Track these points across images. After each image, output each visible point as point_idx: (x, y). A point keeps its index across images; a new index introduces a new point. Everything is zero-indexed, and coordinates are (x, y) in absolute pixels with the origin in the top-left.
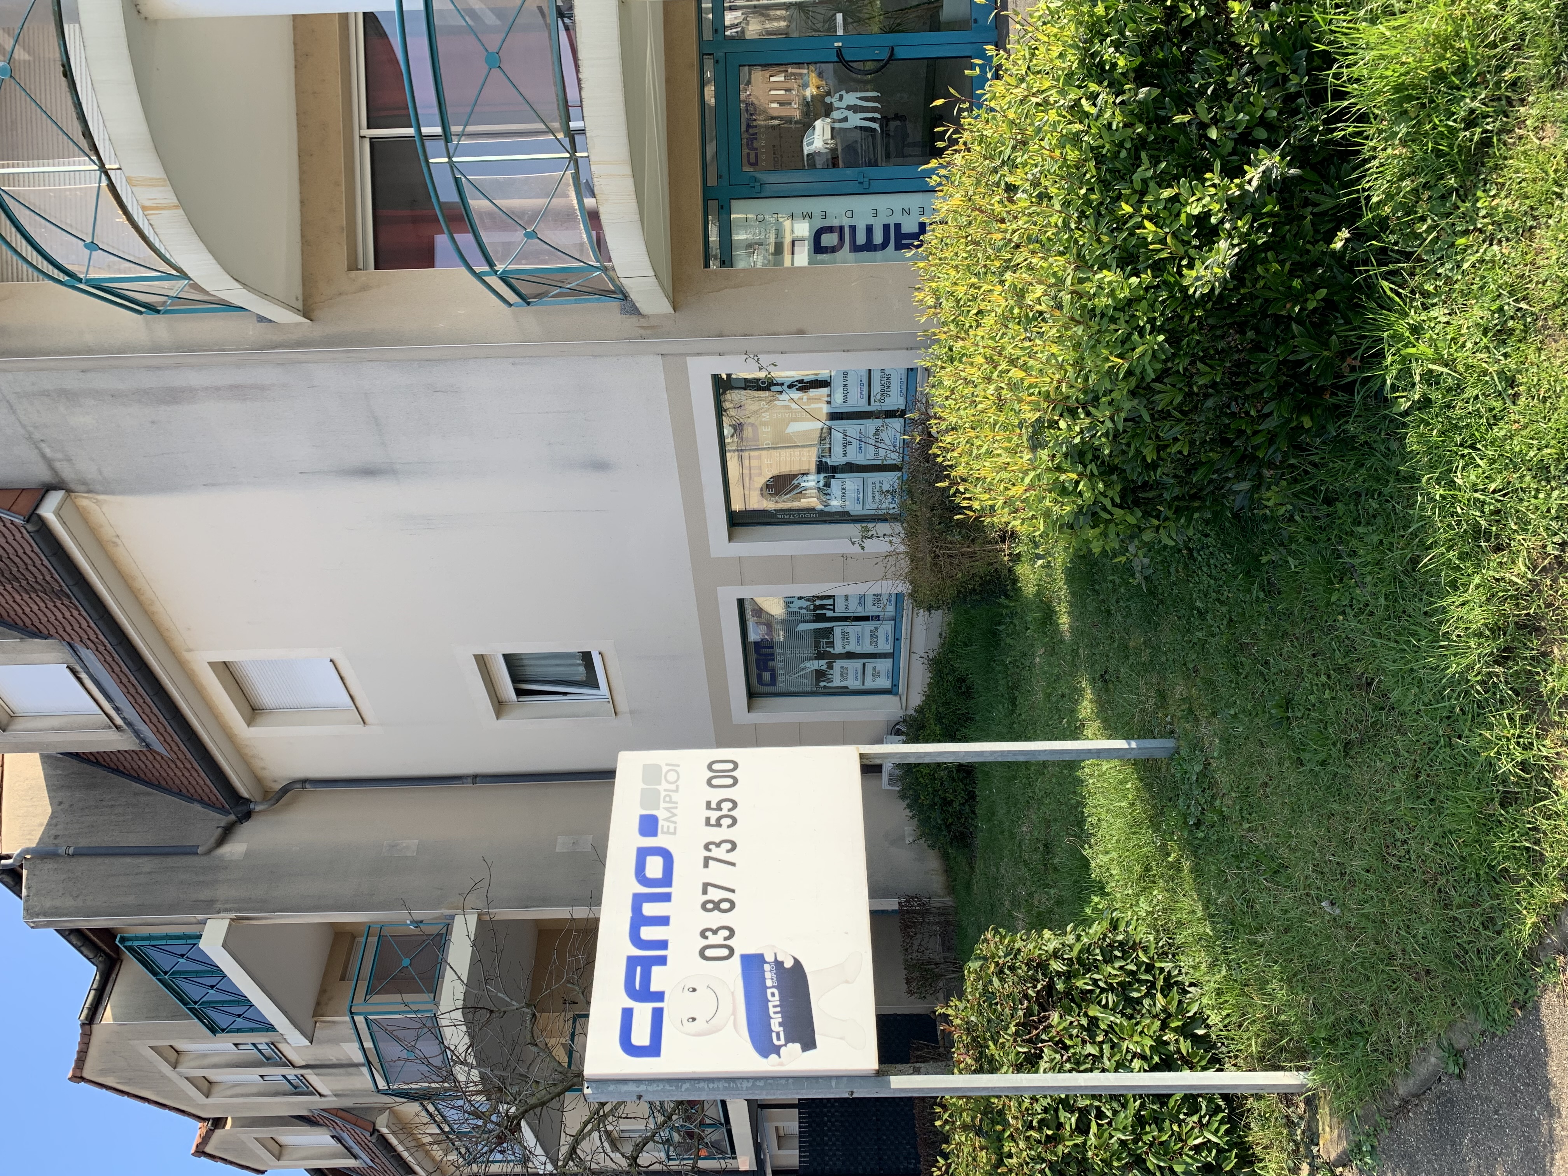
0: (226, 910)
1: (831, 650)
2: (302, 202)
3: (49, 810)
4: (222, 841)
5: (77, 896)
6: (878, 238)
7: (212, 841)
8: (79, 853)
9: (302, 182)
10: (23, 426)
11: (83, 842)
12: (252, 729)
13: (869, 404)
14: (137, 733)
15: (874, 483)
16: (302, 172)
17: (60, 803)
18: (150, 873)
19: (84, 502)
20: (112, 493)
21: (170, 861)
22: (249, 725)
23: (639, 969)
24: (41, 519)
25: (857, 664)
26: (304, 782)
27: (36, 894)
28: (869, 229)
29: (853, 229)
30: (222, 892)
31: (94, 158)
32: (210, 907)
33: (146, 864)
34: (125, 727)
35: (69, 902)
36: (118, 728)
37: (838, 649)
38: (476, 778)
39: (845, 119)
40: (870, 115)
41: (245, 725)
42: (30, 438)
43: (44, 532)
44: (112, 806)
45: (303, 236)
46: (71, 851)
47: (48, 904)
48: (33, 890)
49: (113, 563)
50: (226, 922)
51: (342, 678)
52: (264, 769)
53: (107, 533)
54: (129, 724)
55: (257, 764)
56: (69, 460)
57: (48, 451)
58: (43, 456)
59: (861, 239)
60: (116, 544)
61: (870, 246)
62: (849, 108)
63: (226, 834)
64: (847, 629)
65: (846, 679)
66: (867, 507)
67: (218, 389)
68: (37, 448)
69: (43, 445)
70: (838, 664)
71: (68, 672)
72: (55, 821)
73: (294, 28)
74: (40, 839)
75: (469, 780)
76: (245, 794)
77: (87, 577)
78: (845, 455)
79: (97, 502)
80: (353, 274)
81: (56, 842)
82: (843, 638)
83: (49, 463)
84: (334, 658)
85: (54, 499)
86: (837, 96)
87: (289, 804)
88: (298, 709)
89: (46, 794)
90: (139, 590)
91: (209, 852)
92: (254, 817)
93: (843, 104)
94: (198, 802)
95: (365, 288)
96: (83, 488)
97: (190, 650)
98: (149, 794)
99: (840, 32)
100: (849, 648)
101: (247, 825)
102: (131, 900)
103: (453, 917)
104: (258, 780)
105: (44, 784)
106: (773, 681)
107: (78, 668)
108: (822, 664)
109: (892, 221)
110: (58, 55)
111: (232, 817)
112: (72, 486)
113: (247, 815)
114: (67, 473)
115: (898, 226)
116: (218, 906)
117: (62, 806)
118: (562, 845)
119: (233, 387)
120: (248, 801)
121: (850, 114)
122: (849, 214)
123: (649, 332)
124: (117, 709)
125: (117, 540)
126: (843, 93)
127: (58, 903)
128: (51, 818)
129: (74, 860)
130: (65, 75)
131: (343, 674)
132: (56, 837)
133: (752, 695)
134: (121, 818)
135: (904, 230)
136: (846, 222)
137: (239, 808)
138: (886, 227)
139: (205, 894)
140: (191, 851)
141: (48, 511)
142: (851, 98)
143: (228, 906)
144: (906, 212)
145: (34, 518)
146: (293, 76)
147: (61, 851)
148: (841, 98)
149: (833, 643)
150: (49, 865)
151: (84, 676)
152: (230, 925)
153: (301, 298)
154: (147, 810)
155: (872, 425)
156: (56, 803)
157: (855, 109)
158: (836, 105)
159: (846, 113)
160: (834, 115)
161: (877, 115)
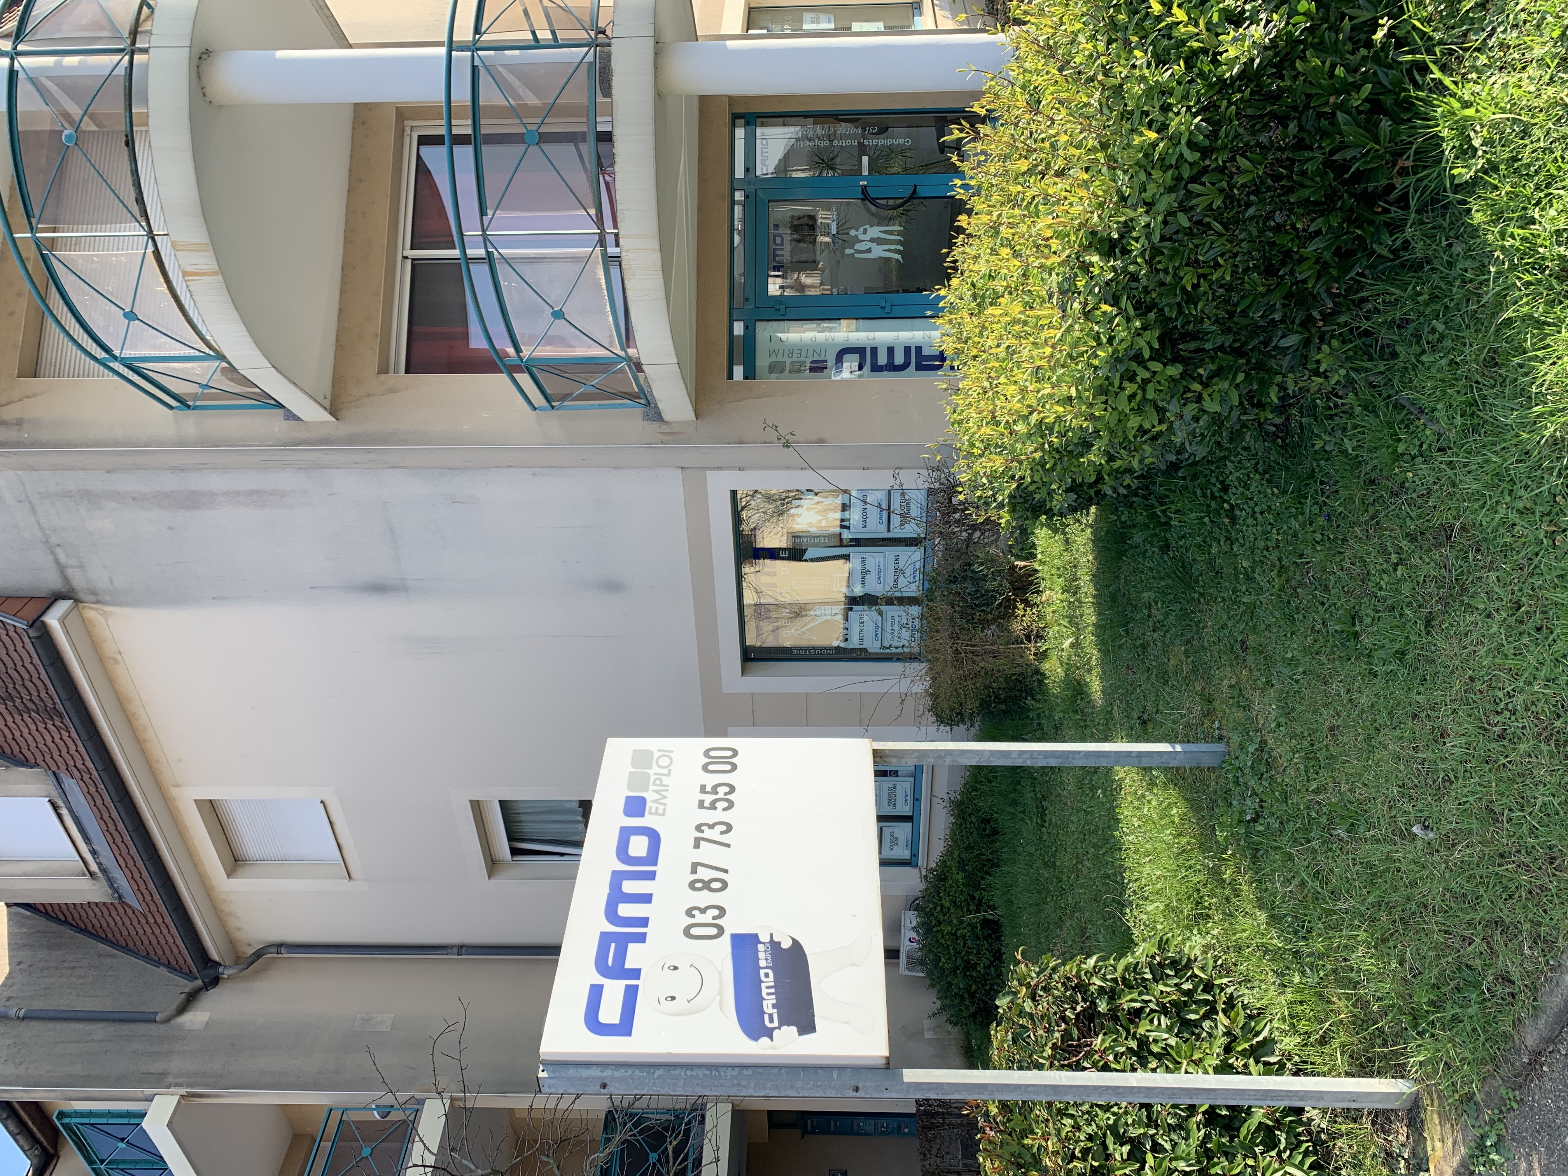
0: (178, 1085)
2: (340, 310)
3: (7, 970)
4: (182, 1009)
5: (21, 1063)
6: (899, 359)
7: (173, 1008)
8: (29, 1017)
9: (342, 291)
10: (42, 529)
11: (37, 1005)
12: (231, 880)
13: (889, 530)
14: (111, 882)
15: (893, 617)
16: (343, 282)
17: (20, 963)
18: (102, 1041)
19: (91, 613)
20: (120, 604)
21: (125, 1028)
22: (229, 876)
23: (613, 945)
24: (44, 625)
26: (280, 946)
28: (891, 351)
29: (874, 350)
30: (176, 1065)
31: (144, 224)
32: (160, 1080)
33: (99, 1030)
34: (100, 874)
35: (9, 1070)
36: (92, 874)
38: (461, 949)
39: (869, 251)
40: (893, 247)
41: (225, 876)
42: (47, 542)
43: (45, 640)
44: (73, 968)
45: (337, 341)
46: (22, 1013)
49: (111, 682)
50: (176, 1099)
51: (331, 823)
52: (239, 929)
53: (109, 649)
54: (104, 871)
55: (232, 923)
56: (82, 567)
57: (62, 557)
58: (57, 561)
59: (882, 360)
60: (116, 661)
61: (892, 367)
62: (872, 240)
63: (190, 1000)
66: (886, 642)
67: (238, 494)
68: (53, 553)
69: (58, 550)
72: (10, 982)
73: (352, 157)
75: (455, 950)
76: (215, 957)
77: (81, 691)
78: (864, 584)
79: (104, 614)
80: (383, 377)
81: (7, 1004)
83: (62, 569)
84: (325, 799)
85: (61, 608)
86: (861, 229)
87: (259, 972)
88: (282, 860)
89: (7, 953)
90: (134, 714)
91: (167, 1020)
92: (221, 985)
93: (867, 237)
94: (165, 965)
95: (392, 391)
96: (92, 598)
97: (177, 786)
98: (113, 956)
99: (865, 173)
101: (213, 993)
102: (77, 1070)
103: (423, 1102)
104: (232, 943)
107: (60, 803)
109: (913, 344)
110: (123, 128)
111: (199, 983)
112: (82, 596)
113: (215, 981)
114: (78, 581)
115: (919, 349)
116: (170, 1079)
117: (21, 966)
119: (251, 493)
120: (218, 964)
121: (873, 246)
123: (670, 438)
124: (94, 852)
125: (118, 657)
126: (867, 226)
128: (7, 978)
129: (24, 1023)
130: (127, 144)
131: (333, 817)
132: (9, 999)
134: (81, 981)
135: (926, 352)
136: (868, 344)
137: (207, 972)
138: (907, 349)
139: (157, 1067)
140: (149, 1019)
141: (52, 620)
142: (875, 232)
143: (178, 1080)
145: (38, 624)
146: (345, 198)
147: (12, 1012)
148: (865, 232)
151: (64, 812)
152: (179, 1102)
153: (329, 397)
154: (110, 973)
155: (890, 552)
156: (15, 962)
157: (879, 241)
158: (861, 237)
159: (870, 245)
160: (858, 246)
161: (899, 247)
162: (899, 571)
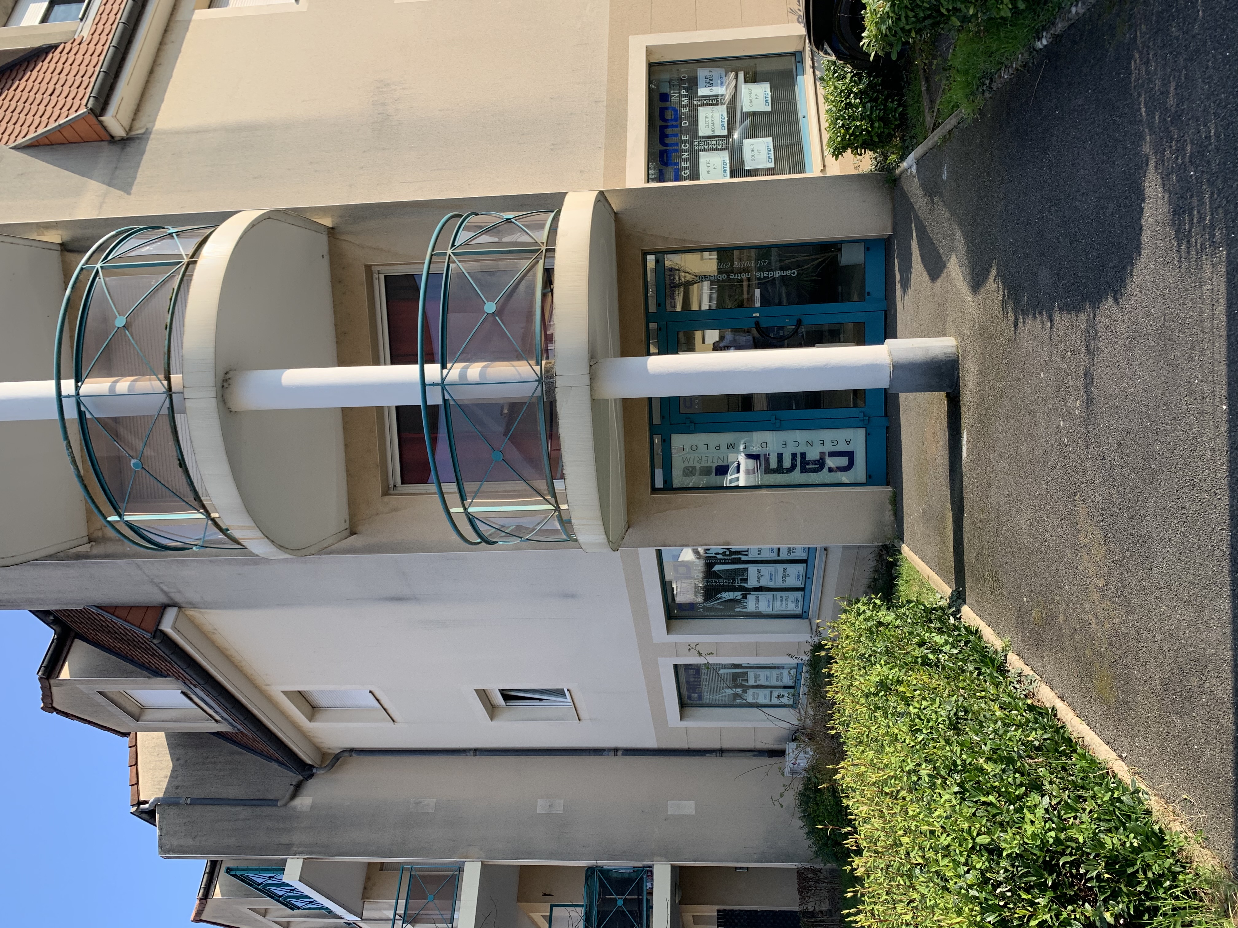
0: (301, 853)
1: (746, 684)
2: (346, 445)
3: (171, 765)
4: (294, 796)
5: (195, 837)
7: (288, 796)
8: (195, 803)
10: (147, 576)
11: (197, 793)
12: (313, 724)
13: (779, 555)
14: (232, 725)
15: (781, 597)
17: (178, 759)
18: (244, 820)
19: (191, 612)
20: (211, 608)
21: (258, 810)
22: (310, 721)
24: (162, 632)
25: (767, 691)
26: (352, 751)
27: (166, 835)
28: (780, 457)
29: (767, 456)
30: (297, 838)
31: (202, 511)
32: (289, 850)
33: (242, 812)
34: (222, 721)
35: (190, 842)
36: (217, 721)
37: (751, 682)
38: (477, 752)
41: (308, 722)
42: (152, 581)
43: (165, 641)
44: (215, 763)
45: (347, 470)
46: (189, 801)
47: (175, 843)
48: (164, 830)
49: (213, 643)
50: (301, 861)
51: (378, 700)
52: (321, 742)
53: (209, 628)
54: (225, 720)
55: (316, 740)
56: (180, 592)
57: (165, 588)
58: (162, 590)
59: (774, 464)
60: (214, 633)
61: (780, 470)
63: (297, 790)
64: (758, 673)
65: (757, 698)
66: (776, 609)
68: (157, 586)
69: (161, 585)
70: (750, 692)
71: (182, 696)
72: (175, 775)
74: (167, 789)
75: (472, 753)
76: (310, 763)
78: (759, 582)
79: (200, 613)
80: (386, 498)
81: (177, 791)
82: (755, 678)
83: (166, 594)
84: (372, 690)
85: (170, 615)
87: (341, 766)
89: (168, 752)
90: (231, 656)
91: (285, 805)
92: (315, 777)
94: (275, 761)
95: (395, 510)
96: (190, 606)
97: (269, 685)
98: (240, 754)
99: (758, 304)
100: (758, 683)
101: (310, 781)
102: (232, 841)
103: (464, 863)
104: (318, 749)
105: (165, 743)
106: (700, 698)
107: (189, 692)
108: (739, 691)
109: (798, 451)
111: (300, 778)
112: (183, 605)
113: (312, 776)
114: (178, 598)
116: (295, 849)
117: (179, 762)
118: (541, 807)
120: (311, 767)
122: (764, 445)
124: (217, 712)
125: (215, 631)
127: (182, 842)
128: (172, 771)
129: (191, 807)
130: (180, 466)
131: (379, 697)
132: (177, 787)
133: (683, 705)
134: (222, 773)
135: (809, 457)
136: (762, 451)
137: (304, 771)
138: (794, 455)
139: (285, 839)
140: (272, 803)
141: (167, 626)
143: (301, 849)
144: (809, 443)
145: (158, 634)
147: (182, 801)
149: (747, 680)
150: (173, 811)
151: (193, 696)
152: (304, 862)
154: (240, 767)
155: (780, 567)
156: (175, 759)
162: (785, 575)
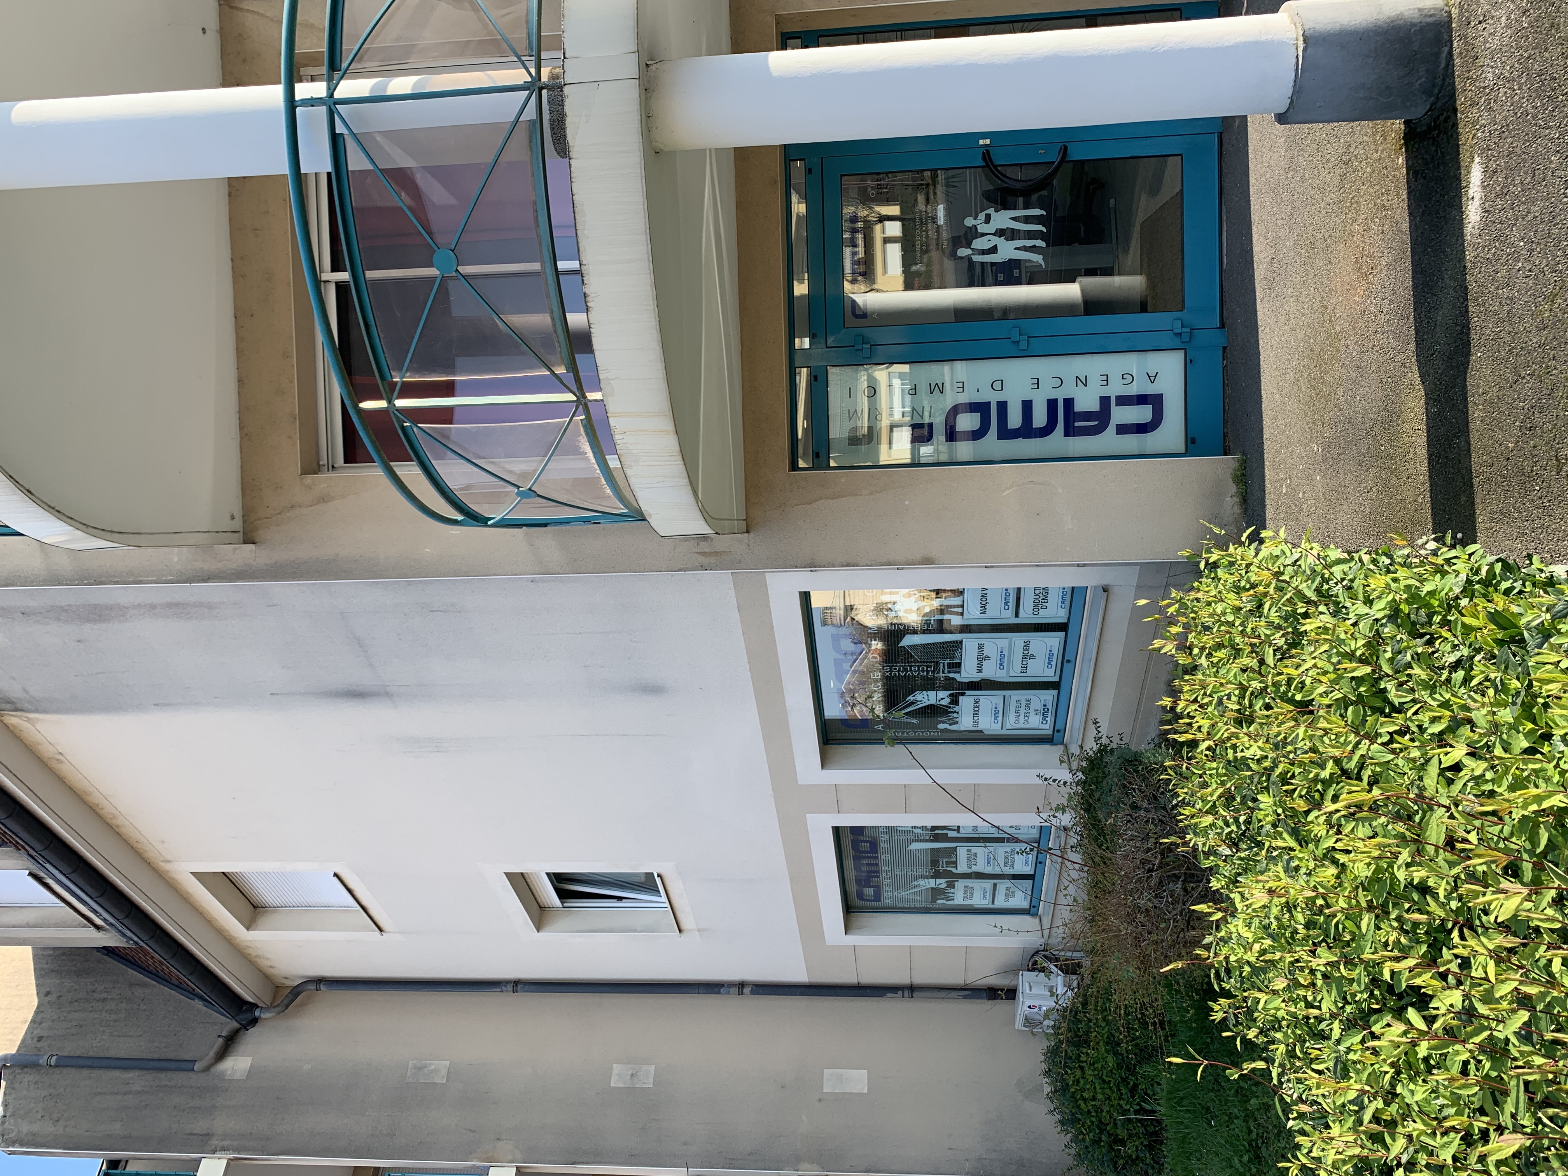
0: (224, 1149)
1: (954, 870)
3: (36, 1003)
4: (222, 1054)
5: (58, 1121)
6: (1040, 419)
7: (212, 1054)
8: (65, 1063)
11: (70, 1048)
12: (251, 932)
13: (1017, 615)
14: (120, 933)
15: (1018, 701)
17: (48, 994)
18: (140, 1092)
19: (15, 722)
20: (45, 711)
21: (164, 1078)
22: (248, 930)
25: (988, 884)
26: (320, 982)
27: (13, 1115)
28: (1027, 406)
29: (1003, 406)
30: (222, 1123)
32: (206, 1144)
33: (137, 1080)
34: (107, 927)
35: (48, 1128)
36: (97, 927)
37: (962, 868)
38: (517, 985)
39: (994, 250)
41: (245, 930)
44: (104, 1000)
46: (53, 1061)
47: (25, 1128)
48: (11, 1108)
49: (61, 780)
50: (225, 1162)
51: (350, 891)
52: (271, 967)
54: (111, 924)
55: (263, 963)
59: (1015, 420)
60: (60, 761)
62: (1000, 233)
63: (228, 1044)
64: (974, 850)
65: (971, 898)
66: (1008, 726)
70: (960, 884)
71: (30, 880)
72: (39, 1018)
74: (23, 1041)
75: (510, 987)
76: (251, 1000)
78: (980, 671)
79: (29, 720)
80: (309, 479)
81: (39, 1045)
82: (969, 859)
84: (338, 871)
87: (302, 1005)
89: (34, 982)
90: (98, 805)
91: (207, 1069)
92: (260, 1023)
95: (323, 499)
96: (8, 706)
97: (168, 861)
98: (145, 985)
100: (975, 869)
101: (252, 1031)
102: (117, 1128)
103: (489, 1168)
106: (877, 897)
108: (942, 883)
109: (1060, 395)
111: (235, 1025)
113: (255, 1021)
115: (1069, 403)
116: (214, 1142)
117: (49, 998)
118: (619, 1077)
120: (253, 1007)
121: (1000, 241)
122: (997, 385)
123: (713, 560)
127: (35, 1128)
128: (37, 1013)
129: (57, 1071)
131: (351, 886)
132: (40, 1039)
133: (849, 909)
134: (113, 1017)
135: (1079, 407)
136: (993, 398)
137: (242, 1016)
138: (1052, 404)
139: (201, 1126)
140: (186, 1065)
142: (1003, 219)
143: (226, 1143)
144: (1081, 382)
147: (43, 1061)
149: (956, 862)
150: (29, 1077)
151: (50, 882)
152: (228, 1165)
154: (143, 1007)
155: (1019, 639)
156: (43, 993)
157: (1008, 234)
158: (981, 229)
159: (995, 240)
160: (978, 244)
161: (1040, 243)
162: (1027, 656)
